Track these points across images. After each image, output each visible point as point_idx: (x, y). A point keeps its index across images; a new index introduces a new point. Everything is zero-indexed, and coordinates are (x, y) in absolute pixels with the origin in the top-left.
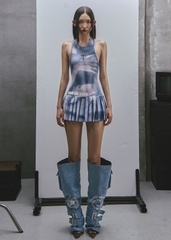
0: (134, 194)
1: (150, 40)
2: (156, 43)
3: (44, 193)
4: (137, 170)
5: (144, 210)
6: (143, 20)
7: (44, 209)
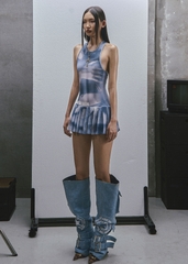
0: (142, 214)
1: (161, 45)
2: (167, 48)
3: (41, 213)
4: (145, 188)
5: (152, 231)
6: (153, 23)
7: (41, 231)
